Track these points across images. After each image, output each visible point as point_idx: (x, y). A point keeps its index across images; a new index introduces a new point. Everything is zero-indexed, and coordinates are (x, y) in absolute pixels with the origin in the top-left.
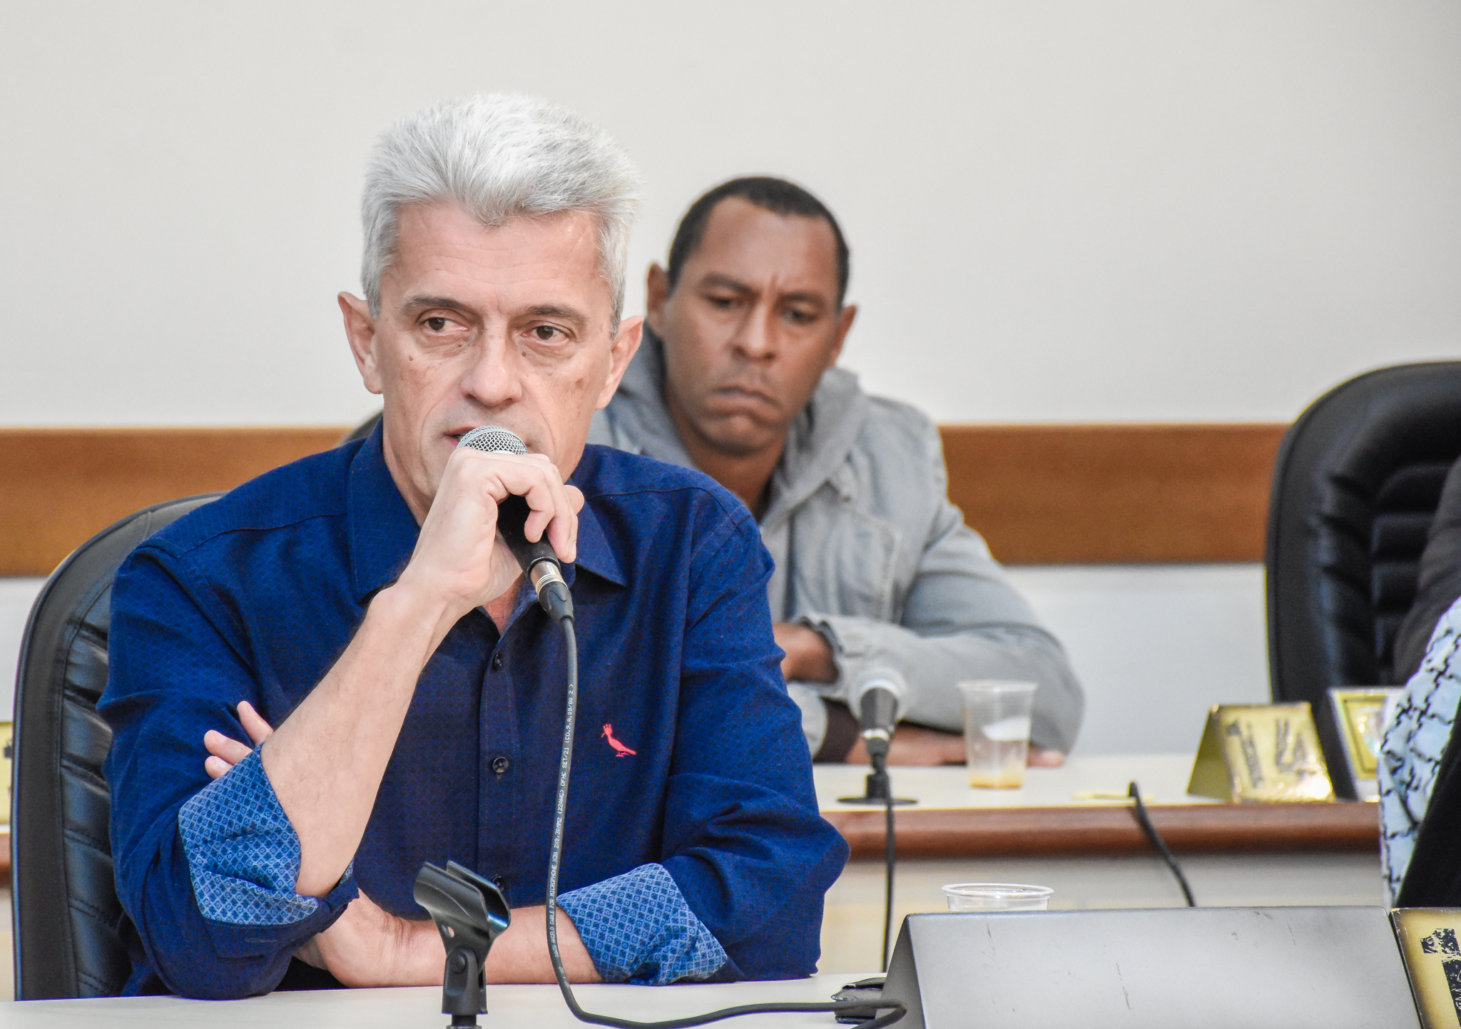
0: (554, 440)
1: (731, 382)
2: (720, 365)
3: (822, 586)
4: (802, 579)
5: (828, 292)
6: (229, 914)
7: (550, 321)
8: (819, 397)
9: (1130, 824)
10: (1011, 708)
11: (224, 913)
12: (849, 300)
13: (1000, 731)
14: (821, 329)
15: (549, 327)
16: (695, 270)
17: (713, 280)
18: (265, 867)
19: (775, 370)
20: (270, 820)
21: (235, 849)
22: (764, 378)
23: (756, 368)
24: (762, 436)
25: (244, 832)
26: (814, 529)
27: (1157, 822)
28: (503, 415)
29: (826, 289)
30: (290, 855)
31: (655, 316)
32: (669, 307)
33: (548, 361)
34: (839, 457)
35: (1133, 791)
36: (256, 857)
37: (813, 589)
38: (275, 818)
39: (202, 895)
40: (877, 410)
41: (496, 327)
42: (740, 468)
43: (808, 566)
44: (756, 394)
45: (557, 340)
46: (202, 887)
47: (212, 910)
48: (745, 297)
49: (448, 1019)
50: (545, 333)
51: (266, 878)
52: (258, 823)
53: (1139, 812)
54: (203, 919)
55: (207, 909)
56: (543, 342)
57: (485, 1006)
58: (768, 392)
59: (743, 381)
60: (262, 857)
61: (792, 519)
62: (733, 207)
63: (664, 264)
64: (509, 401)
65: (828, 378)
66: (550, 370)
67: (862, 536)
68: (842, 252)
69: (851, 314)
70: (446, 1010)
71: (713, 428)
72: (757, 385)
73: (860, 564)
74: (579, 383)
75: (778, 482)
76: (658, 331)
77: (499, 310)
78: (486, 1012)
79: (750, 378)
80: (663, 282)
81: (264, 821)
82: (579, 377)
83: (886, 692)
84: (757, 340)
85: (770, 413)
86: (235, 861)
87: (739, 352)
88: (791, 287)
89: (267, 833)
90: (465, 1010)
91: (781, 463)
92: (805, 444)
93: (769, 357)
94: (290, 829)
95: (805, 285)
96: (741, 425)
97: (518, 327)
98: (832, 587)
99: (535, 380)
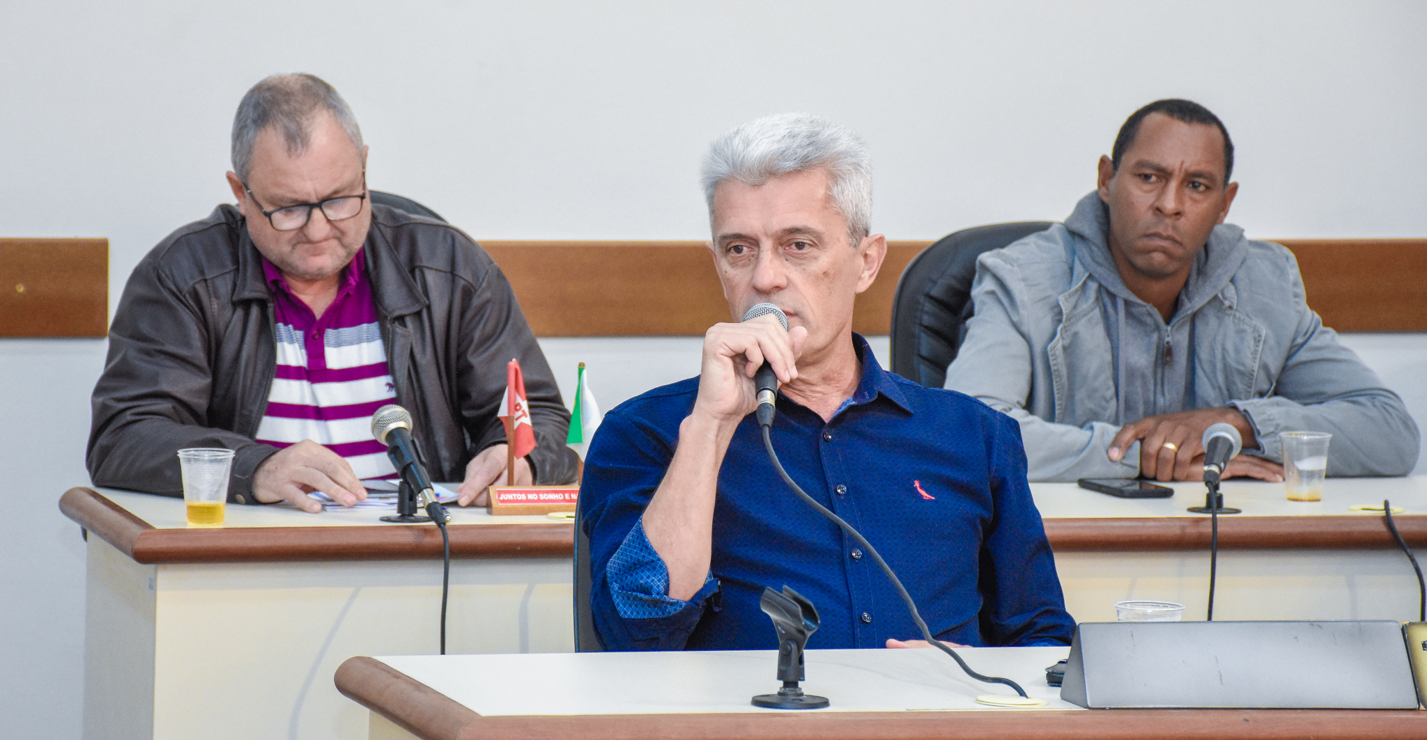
0: (812, 310)
1: (1152, 231)
2: (1146, 218)
3: (1214, 365)
4: (1199, 359)
5: (1219, 175)
6: (635, 613)
7: (801, 238)
8: (1213, 239)
9: (1382, 528)
10: (1315, 450)
11: (632, 613)
12: (1232, 180)
13: (1306, 465)
14: (1214, 197)
15: (802, 243)
16: (1130, 159)
17: (1141, 164)
18: (646, 583)
19: (1182, 222)
20: (646, 555)
21: (632, 575)
22: (1174, 228)
23: (1168, 221)
24: (1172, 267)
25: (634, 564)
26: (1209, 329)
27: (1398, 527)
28: (774, 297)
29: (1217, 170)
30: (661, 574)
31: (1104, 189)
32: (1112, 183)
33: (803, 262)
34: (1226, 279)
35: (1387, 504)
36: (642, 578)
37: (1207, 367)
38: (650, 554)
39: (618, 605)
40: (1253, 250)
41: (767, 245)
42: (1157, 287)
43: (1203, 353)
44: (1168, 238)
45: (806, 250)
46: (618, 600)
47: (625, 613)
48: (1164, 175)
49: (781, 683)
50: (800, 246)
51: (647, 589)
52: (641, 558)
53: (1388, 520)
54: (621, 619)
55: (622, 613)
56: (800, 252)
57: (804, 676)
58: (1177, 238)
59: (1160, 230)
60: (645, 578)
61: (1194, 318)
62: (1156, 118)
63: (1110, 155)
64: (778, 288)
65: (1218, 229)
66: (804, 267)
67: (1240, 332)
68: (1228, 148)
69: (1235, 187)
70: (780, 678)
71: (1140, 261)
72: (1170, 232)
73: (1237, 351)
74: (825, 273)
75: (1183, 297)
76: (1105, 199)
77: (766, 234)
78: (804, 680)
79: (1165, 227)
80: (1110, 168)
81: (644, 557)
82: (825, 270)
83: (1226, 440)
84: (1170, 203)
85: (1178, 251)
86: (632, 583)
87: (1158, 211)
88: (1193, 168)
89: (647, 563)
90: (791, 678)
91: (1186, 285)
92: (1201, 272)
93: (1178, 214)
94: (659, 560)
95: (1203, 167)
96: (1158, 257)
97: (781, 245)
98: (1219, 366)
99: (795, 274)
